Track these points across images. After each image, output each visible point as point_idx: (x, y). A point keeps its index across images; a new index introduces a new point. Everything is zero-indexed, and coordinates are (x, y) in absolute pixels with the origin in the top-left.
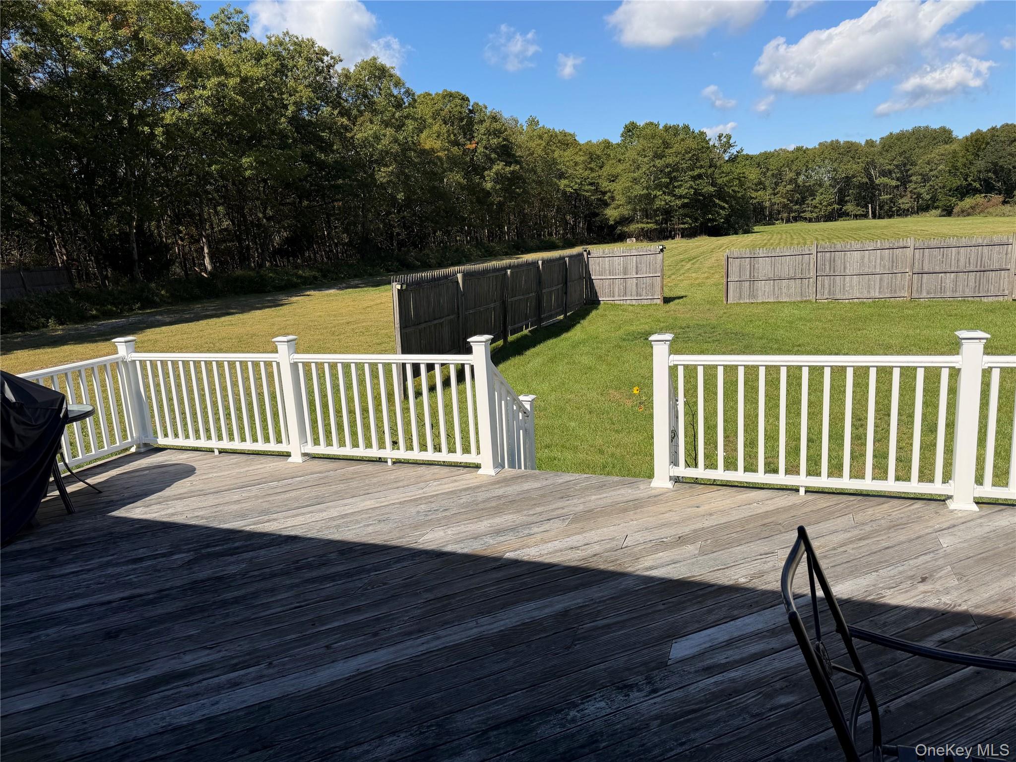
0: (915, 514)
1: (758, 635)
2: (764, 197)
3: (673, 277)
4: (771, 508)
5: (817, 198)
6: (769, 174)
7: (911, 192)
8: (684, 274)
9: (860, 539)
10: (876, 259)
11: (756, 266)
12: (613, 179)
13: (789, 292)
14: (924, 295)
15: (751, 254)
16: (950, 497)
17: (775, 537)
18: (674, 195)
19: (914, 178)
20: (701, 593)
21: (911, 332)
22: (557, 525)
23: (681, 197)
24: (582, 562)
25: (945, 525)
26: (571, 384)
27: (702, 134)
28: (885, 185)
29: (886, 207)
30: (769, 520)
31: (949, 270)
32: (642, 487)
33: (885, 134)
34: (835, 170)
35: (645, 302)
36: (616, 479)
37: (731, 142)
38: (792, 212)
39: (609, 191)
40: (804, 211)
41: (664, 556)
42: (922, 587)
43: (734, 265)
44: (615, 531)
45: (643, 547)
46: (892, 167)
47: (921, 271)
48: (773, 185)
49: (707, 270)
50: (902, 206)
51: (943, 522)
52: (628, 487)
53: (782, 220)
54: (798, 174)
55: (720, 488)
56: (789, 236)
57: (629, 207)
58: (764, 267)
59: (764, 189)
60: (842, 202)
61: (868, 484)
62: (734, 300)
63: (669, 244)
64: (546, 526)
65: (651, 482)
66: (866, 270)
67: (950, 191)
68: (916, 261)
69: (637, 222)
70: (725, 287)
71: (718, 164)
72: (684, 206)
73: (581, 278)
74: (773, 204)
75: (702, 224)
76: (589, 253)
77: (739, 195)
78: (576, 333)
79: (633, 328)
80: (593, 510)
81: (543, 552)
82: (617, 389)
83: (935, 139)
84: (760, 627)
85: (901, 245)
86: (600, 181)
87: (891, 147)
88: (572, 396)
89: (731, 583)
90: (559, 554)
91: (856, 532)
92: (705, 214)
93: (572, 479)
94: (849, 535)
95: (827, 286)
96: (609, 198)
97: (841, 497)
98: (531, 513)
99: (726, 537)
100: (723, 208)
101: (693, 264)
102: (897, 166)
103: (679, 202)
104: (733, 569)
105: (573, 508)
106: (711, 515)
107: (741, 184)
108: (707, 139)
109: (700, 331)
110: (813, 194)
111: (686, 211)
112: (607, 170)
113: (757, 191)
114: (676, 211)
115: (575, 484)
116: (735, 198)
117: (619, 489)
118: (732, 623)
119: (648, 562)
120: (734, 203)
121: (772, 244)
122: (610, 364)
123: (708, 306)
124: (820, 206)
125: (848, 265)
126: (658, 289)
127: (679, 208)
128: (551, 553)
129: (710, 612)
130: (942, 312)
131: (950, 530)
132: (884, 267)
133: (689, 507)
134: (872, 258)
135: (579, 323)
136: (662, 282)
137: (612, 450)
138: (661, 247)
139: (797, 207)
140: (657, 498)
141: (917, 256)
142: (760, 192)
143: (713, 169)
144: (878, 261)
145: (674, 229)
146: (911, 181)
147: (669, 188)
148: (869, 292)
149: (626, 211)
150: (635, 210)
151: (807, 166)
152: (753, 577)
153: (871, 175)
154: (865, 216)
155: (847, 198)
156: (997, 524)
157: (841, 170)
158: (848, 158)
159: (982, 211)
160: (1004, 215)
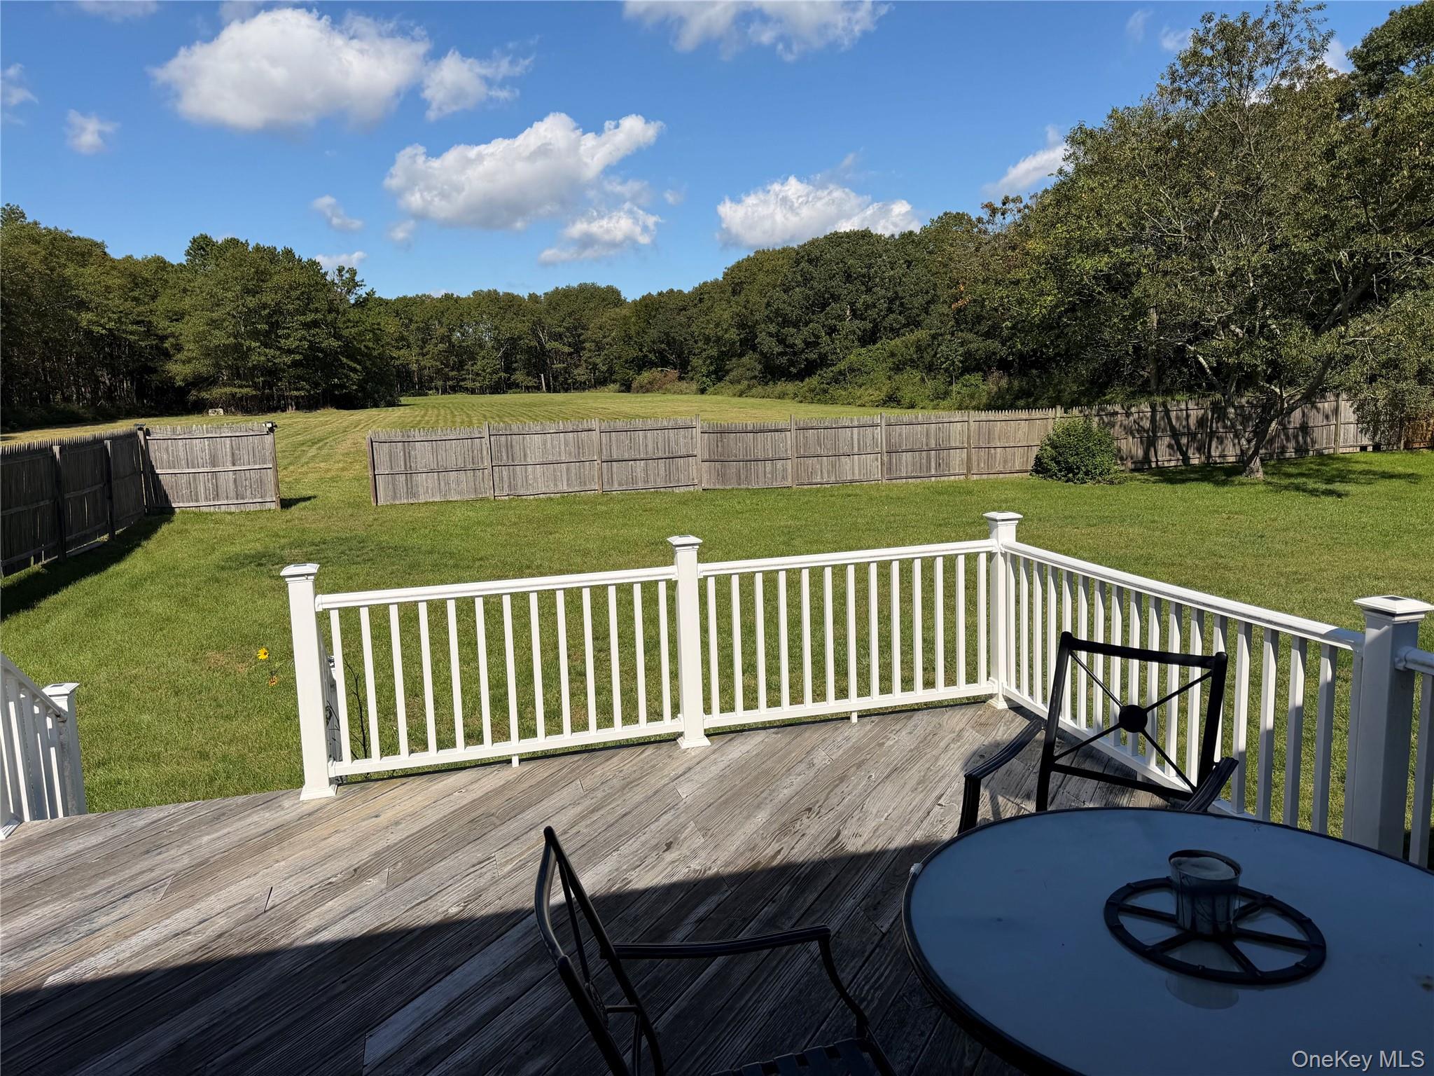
0: (647, 763)
1: (487, 985)
2: (409, 357)
3: (291, 468)
4: (479, 793)
5: (479, 363)
6: (413, 326)
7: (585, 361)
8: (307, 463)
9: (593, 811)
10: (559, 444)
11: (413, 453)
12: (178, 317)
13: (459, 488)
14: (616, 486)
15: (403, 436)
16: (681, 734)
17: (488, 836)
18: (279, 349)
19: (587, 345)
20: (397, 947)
21: (608, 533)
22: (145, 901)
23: (290, 352)
24: (199, 954)
25: (680, 771)
26: (135, 649)
27: (313, 264)
28: (557, 352)
29: (561, 379)
30: (479, 812)
31: (638, 457)
32: (287, 803)
33: (550, 289)
34: (496, 328)
35: (252, 508)
36: (241, 799)
37: (357, 278)
38: (449, 379)
39: (172, 335)
40: (464, 380)
41: (335, 905)
42: (670, 856)
43: (382, 452)
44: (250, 886)
45: (300, 900)
46: (562, 330)
47: (609, 459)
48: (420, 343)
49: (341, 457)
50: (578, 379)
51: (678, 767)
52: (263, 809)
53: (437, 389)
54: (452, 330)
55: (404, 780)
56: (448, 412)
57: (207, 362)
58: (423, 455)
59: (408, 347)
60: (509, 369)
61: (594, 736)
62: (386, 500)
63: (279, 418)
64: (124, 909)
65: (300, 793)
66: (550, 458)
67: (626, 362)
68: (604, 447)
69: (225, 385)
70: (371, 483)
71: (341, 309)
72: (295, 364)
73: (136, 473)
74: (421, 369)
75: (324, 391)
76: (147, 433)
77: (375, 353)
78: (136, 563)
79: (236, 549)
80: (207, 860)
81: (121, 957)
82: (219, 648)
83: (604, 299)
84: (486, 972)
85: (586, 427)
86: (154, 319)
87: (558, 305)
88: (140, 670)
89: (439, 918)
90: (154, 951)
91: (587, 803)
92: (328, 377)
93: (161, 815)
94: (579, 809)
95: (506, 479)
96: (172, 345)
97: (563, 759)
98: (90, 891)
99: (422, 852)
100: (354, 370)
101: (319, 448)
102: (568, 329)
103: (288, 359)
104: (438, 897)
105: (171, 866)
106: (397, 823)
107: (377, 339)
108: (323, 271)
109: (342, 548)
110: (473, 357)
111: (300, 371)
112: (163, 303)
113: (400, 349)
114: (284, 371)
115: (170, 824)
116: (369, 356)
117: (249, 815)
118: (448, 978)
119: (311, 921)
120: (368, 363)
121: (428, 422)
122: (204, 610)
123: (350, 511)
124: (484, 374)
125: (528, 452)
126: (271, 487)
127: (289, 367)
128: (138, 954)
129: (415, 972)
131: (687, 776)
132: (570, 454)
133: (364, 820)
134: (556, 443)
135: (139, 545)
136: (276, 477)
137: (222, 748)
138: (269, 425)
139: (454, 373)
140: (313, 816)
141: (604, 439)
142: (402, 352)
143: (334, 315)
145: (284, 397)
146: (584, 349)
147: (268, 338)
149: (203, 367)
150: (217, 365)
151: (462, 321)
152: (467, 902)
153: (539, 337)
154: (538, 388)
155: (515, 365)
156: (730, 757)
157: (504, 329)
158: (509, 315)
159: (660, 388)
160: (681, 392)
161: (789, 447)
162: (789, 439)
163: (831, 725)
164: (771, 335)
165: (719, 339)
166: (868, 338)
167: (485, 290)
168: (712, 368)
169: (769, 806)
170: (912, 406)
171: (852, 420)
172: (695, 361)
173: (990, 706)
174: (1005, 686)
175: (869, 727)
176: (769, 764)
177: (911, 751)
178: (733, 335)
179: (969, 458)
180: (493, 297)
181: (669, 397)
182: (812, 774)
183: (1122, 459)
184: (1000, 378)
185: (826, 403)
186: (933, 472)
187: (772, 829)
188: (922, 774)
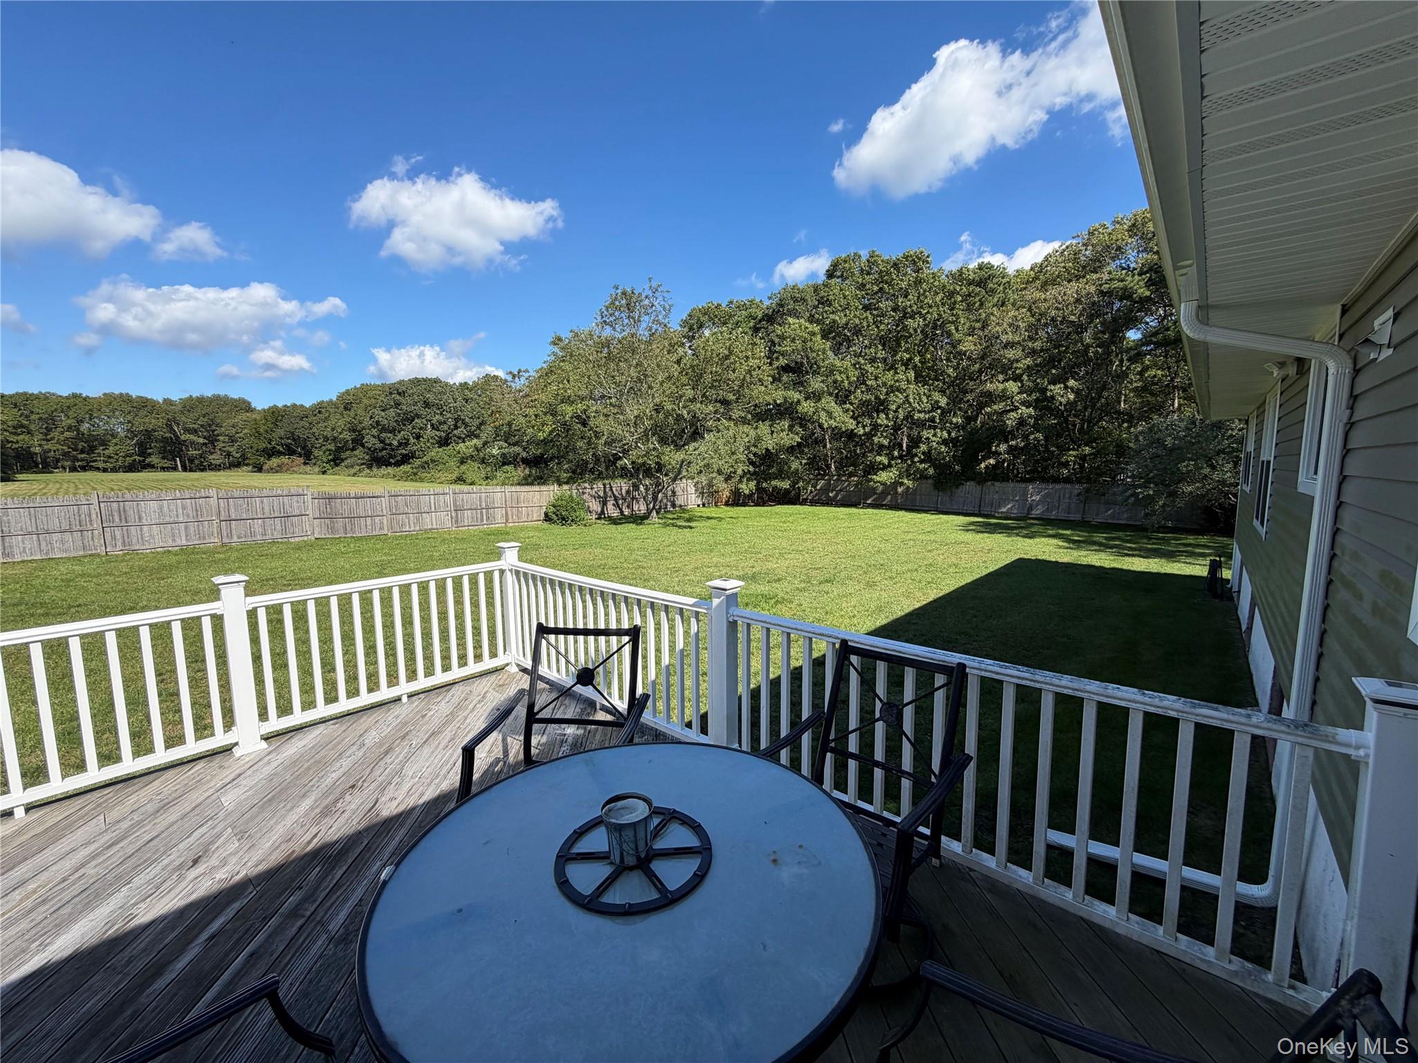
2: (31, 442)
5: (111, 448)
6: (34, 417)
7: (220, 449)
9: (110, 846)
10: (177, 508)
13: (64, 547)
16: (235, 744)
19: (221, 438)
25: (228, 780)
28: (192, 442)
29: (197, 462)
31: (256, 517)
33: (185, 396)
34: (129, 422)
38: (77, 461)
40: (96, 461)
42: (194, 873)
46: (196, 426)
47: (228, 519)
48: (43, 430)
50: (213, 462)
51: (226, 776)
53: (64, 468)
54: (80, 422)
56: (72, 485)
60: (143, 453)
61: (129, 766)
66: (167, 520)
67: (257, 451)
68: (222, 510)
74: (46, 451)
83: (236, 407)
85: (203, 495)
87: (192, 408)
91: (105, 838)
95: (118, 537)
102: (202, 426)
110: (104, 444)
124: (116, 457)
125: (144, 515)
130: (254, 553)
131: (234, 783)
132: (188, 516)
134: (172, 507)
139: (84, 455)
141: (222, 505)
144: (180, 511)
146: (218, 441)
148: (174, 540)
151: (91, 415)
153: (175, 431)
154: (175, 469)
155: (149, 451)
156: (285, 755)
157: (137, 423)
158: (144, 413)
159: (288, 470)
160: (306, 473)
161: (384, 508)
162: (383, 502)
163: (385, 708)
164: (374, 437)
165: (335, 439)
166: (444, 442)
167: (117, 392)
168: (330, 457)
169: (314, 793)
170: (472, 484)
171: (429, 491)
172: (316, 452)
173: (506, 671)
174: (516, 656)
175: (416, 703)
176: (323, 753)
177: (447, 716)
178: (347, 436)
179: (506, 513)
180: (126, 399)
181: (295, 476)
182: (361, 754)
183: (590, 512)
184: (525, 469)
185: (416, 481)
186: (485, 522)
187: (313, 815)
188: (454, 732)
